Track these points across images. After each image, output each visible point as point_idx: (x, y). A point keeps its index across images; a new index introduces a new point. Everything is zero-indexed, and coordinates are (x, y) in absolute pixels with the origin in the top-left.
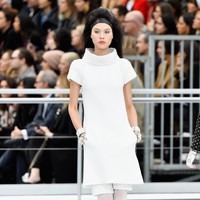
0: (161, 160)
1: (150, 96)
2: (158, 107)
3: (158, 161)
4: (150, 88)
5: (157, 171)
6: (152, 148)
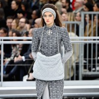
0: (87, 70)
1: (82, 40)
2: (85, 45)
3: (85, 70)
5: (85, 75)
6: (83, 64)
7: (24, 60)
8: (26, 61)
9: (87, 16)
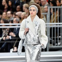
0: (52, 45)
1: (49, 25)
4: (49, 22)
5: (51, 48)
7: (11, 38)
8: (12, 39)
9: (52, 9)
